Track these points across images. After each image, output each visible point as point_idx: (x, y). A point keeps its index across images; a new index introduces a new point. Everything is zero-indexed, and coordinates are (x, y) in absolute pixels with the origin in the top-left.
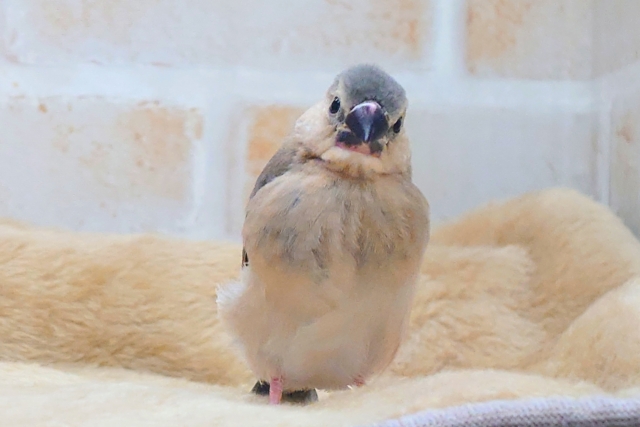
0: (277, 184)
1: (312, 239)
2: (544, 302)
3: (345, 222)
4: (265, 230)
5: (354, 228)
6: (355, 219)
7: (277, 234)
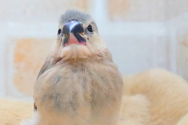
0: (46, 75)
1: (68, 97)
2: (156, 119)
3: (84, 87)
4: (45, 96)
5: (89, 89)
6: (89, 85)
7: (51, 97)
